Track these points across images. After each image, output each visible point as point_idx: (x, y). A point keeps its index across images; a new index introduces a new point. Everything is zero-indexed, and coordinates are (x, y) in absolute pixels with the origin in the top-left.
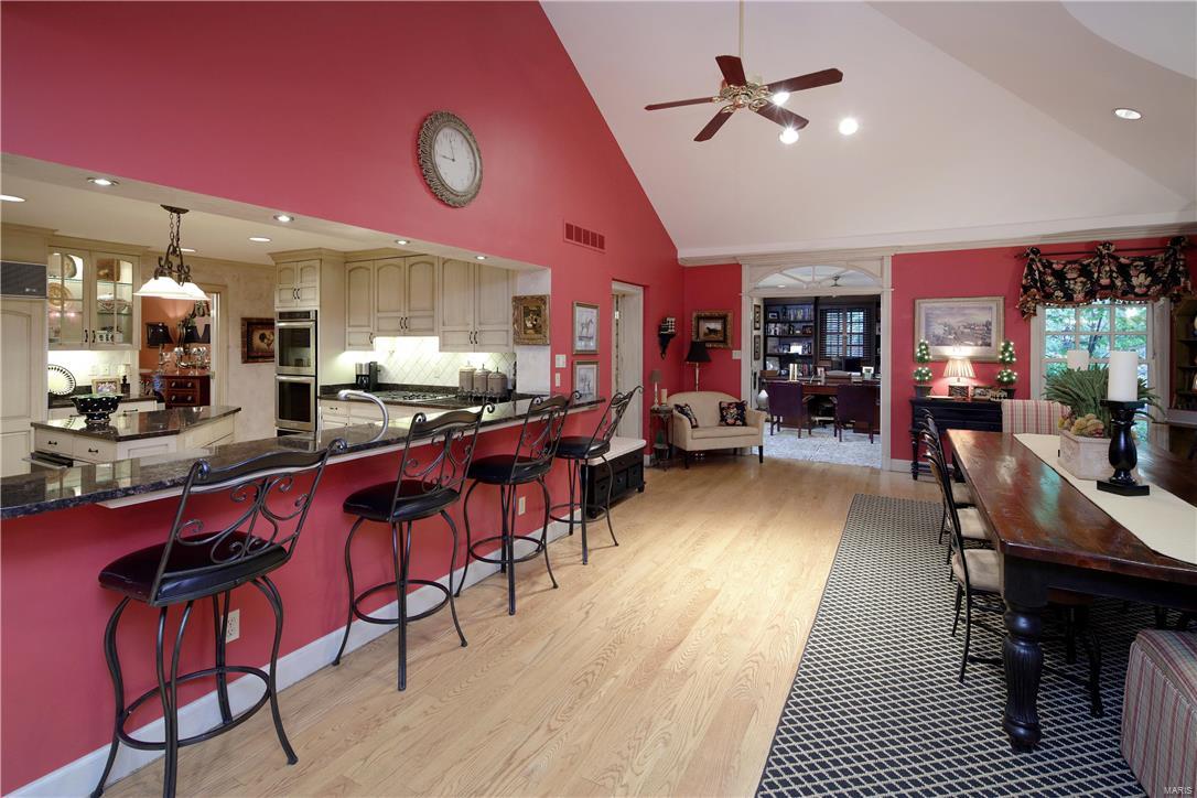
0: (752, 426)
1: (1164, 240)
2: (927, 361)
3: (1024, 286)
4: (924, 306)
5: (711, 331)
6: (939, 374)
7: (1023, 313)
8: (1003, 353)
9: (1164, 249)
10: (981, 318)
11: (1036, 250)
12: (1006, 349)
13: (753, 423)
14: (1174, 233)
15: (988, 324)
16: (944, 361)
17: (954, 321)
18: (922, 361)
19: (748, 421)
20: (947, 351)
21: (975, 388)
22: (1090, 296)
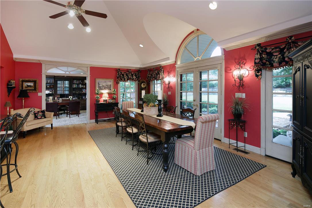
0: (48, 118)
1: (137, 70)
2: (99, 94)
3: (117, 77)
4: (98, 80)
5: (28, 86)
6: (101, 97)
7: (117, 83)
8: (114, 92)
9: (138, 72)
10: (109, 83)
11: (119, 69)
12: (114, 90)
13: (48, 116)
14: (138, 69)
15: (111, 85)
16: (102, 94)
17: (104, 84)
18: (98, 94)
19: (46, 116)
20: (103, 91)
21: (109, 100)
22: (128, 80)
